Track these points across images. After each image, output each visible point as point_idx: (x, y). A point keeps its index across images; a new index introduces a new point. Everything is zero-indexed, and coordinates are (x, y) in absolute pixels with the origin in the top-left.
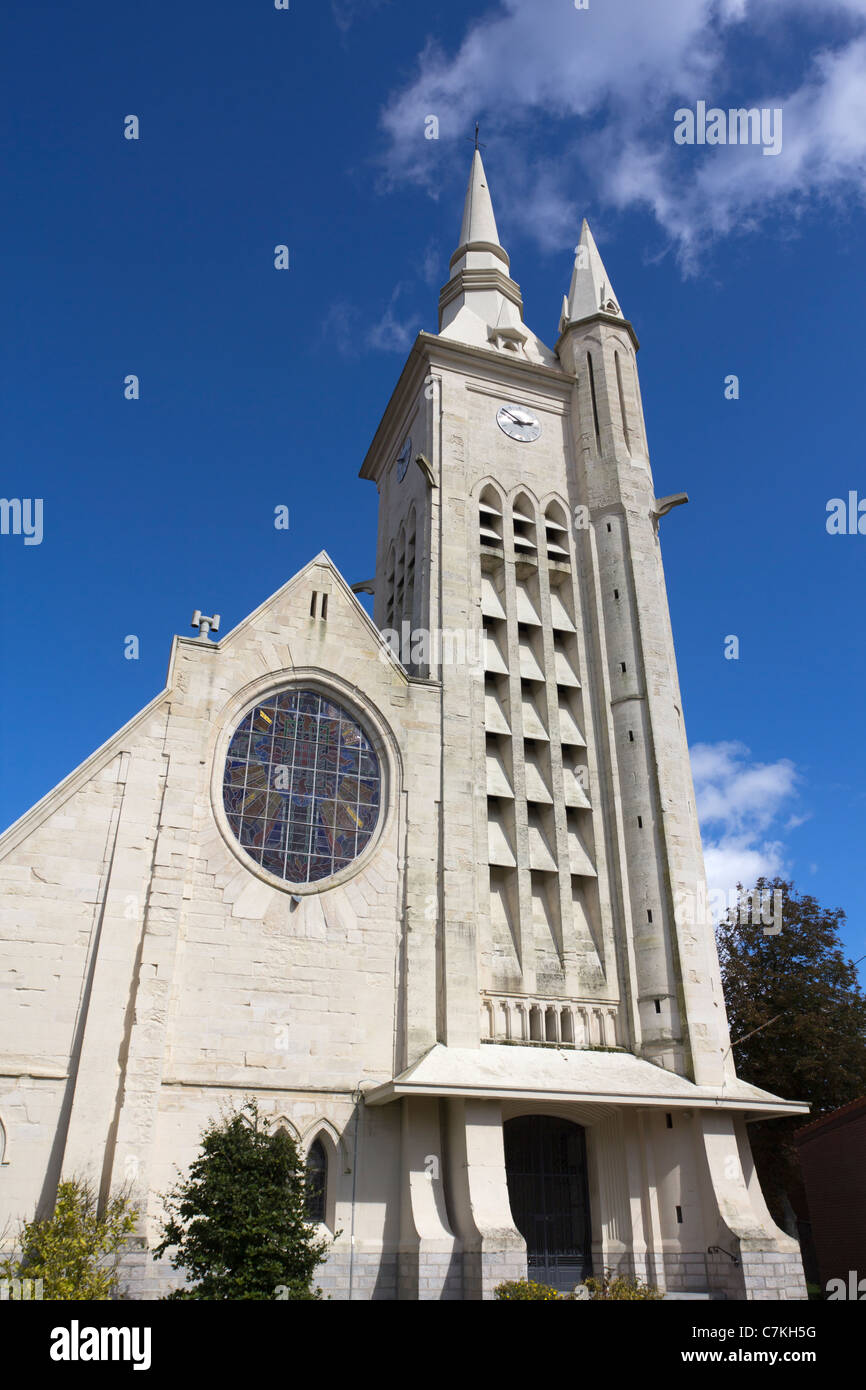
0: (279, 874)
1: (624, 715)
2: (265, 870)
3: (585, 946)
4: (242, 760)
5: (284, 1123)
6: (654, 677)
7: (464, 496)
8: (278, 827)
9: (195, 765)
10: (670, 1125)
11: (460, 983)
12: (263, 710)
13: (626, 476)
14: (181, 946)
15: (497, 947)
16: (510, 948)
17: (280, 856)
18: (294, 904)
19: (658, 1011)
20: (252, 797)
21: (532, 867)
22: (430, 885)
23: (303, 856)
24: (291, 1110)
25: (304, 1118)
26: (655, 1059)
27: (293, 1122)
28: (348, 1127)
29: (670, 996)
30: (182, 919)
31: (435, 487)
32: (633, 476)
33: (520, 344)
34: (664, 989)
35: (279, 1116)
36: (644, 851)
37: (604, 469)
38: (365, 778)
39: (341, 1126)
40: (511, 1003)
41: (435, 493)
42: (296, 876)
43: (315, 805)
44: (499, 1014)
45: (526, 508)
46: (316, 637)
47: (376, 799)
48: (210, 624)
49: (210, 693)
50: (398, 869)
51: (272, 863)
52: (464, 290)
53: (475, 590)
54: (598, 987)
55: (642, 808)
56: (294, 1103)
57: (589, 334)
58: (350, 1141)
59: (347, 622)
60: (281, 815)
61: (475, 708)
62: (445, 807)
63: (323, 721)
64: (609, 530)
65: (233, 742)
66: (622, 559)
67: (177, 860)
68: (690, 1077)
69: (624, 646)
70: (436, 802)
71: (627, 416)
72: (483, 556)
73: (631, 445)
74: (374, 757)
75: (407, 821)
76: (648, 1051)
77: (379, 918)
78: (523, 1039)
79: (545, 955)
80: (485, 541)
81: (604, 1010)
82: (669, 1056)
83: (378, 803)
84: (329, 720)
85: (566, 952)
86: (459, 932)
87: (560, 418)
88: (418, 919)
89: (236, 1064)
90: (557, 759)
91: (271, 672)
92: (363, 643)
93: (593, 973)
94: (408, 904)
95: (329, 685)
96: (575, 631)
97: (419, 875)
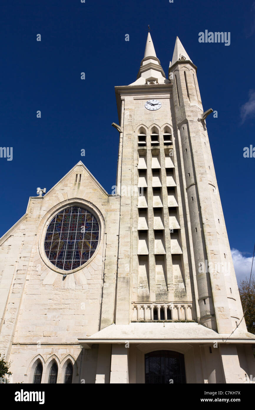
0: (61, 268)
1: (190, 191)
2: (56, 267)
3: (179, 282)
4: (51, 232)
5: (54, 357)
6: (200, 175)
7: (131, 132)
8: (62, 252)
9: (33, 236)
10: (211, 352)
11: (122, 300)
12: (59, 215)
13: (188, 110)
14: (24, 296)
15: (141, 285)
16: (146, 285)
17: (62, 262)
19: (205, 304)
20: (54, 244)
21: (155, 254)
22: (113, 265)
23: (70, 261)
24: (57, 352)
25: (62, 355)
26: (205, 324)
27: (58, 356)
28: (79, 357)
29: (209, 297)
30: (25, 287)
31: (121, 132)
32: (191, 109)
33: (156, 81)
34: (207, 294)
35: (53, 354)
36: (198, 241)
37: (181, 110)
38: (94, 232)
39: (76, 357)
40: (145, 306)
41: (121, 134)
42: (67, 268)
43: (76, 243)
44: (141, 311)
45: (157, 132)
46: (77, 188)
47: (97, 238)
48: (43, 191)
49: (40, 213)
50: (103, 261)
51: (59, 265)
53: (136, 162)
54: (183, 297)
55: (197, 225)
56: (59, 349)
57: (175, 69)
58: (79, 363)
59: (87, 181)
60: (64, 248)
61: (134, 201)
62: (119, 237)
63: (80, 215)
64: (184, 129)
65: (49, 227)
66: (188, 138)
67: (25, 268)
68: (216, 330)
69: (189, 167)
70: (117, 235)
71: (189, 90)
72: (139, 150)
73: (190, 99)
74: (97, 224)
75: (106, 244)
76: (201, 321)
77: (95, 279)
78: (151, 320)
79: (161, 286)
80: (140, 145)
81: (186, 305)
82: (209, 322)
84: (82, 214)
85: (169, 284)
86: (123, 281)
87: (169, 99)
88: (108, 278)
89: (40, 336)
90: (166, 213)
91: (61, 203)
92: (93, 187)
93: (181, 291)
94: (105, 273)
95: (81, 203)
96: (174, 167)
97: (109, 262)
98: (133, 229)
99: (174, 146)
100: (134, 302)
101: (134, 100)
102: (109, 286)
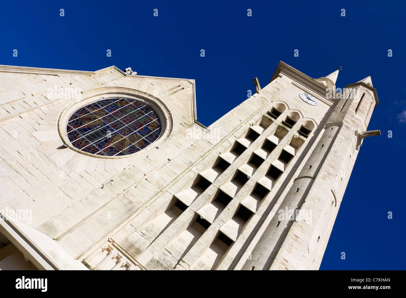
0: (71, 140)
1: (300, 183)
2: (66, 134)
4: (100, 106)
6: (326, 173)
7: (269, 100)
8: (90, 129)
12: (126, 101)
13: (350, 117)
15: (144, 232)
16: (151, 238)
17: (79, 136)
20: (91, 116)
21: (198, 212)
23: (88, 142)
32: (354, 119)
38: (146, 139)
41: (257, 94)
43: (114, 133)
46: (168, 93)
47: (143, 147)
49: (108, 82)
50: (124, 169)
51: (72, 136)
59: (185, 97)
60: (96, 127)
63: (147, 116)
64: (332, 130)
65: (103, 100)
67: (34, 105)
69: (315, 161)
70: (169, 159)
72: (264, 117)
77: (94, 177)
80: (269, 114)
84: (150, 118)
85: (183, 262)
86: (126, 204)
88: (111, 187)
90: (250, 185)
91: (139, 91)
92: (186, 104)
94: (113, 180)
95: (159, 106)
96: (294, 155)
97: (131, 174)
98: (194, 169)
99: (307, 141)
100: (114, 242)
101: (292, 84)
102: (103, 196)
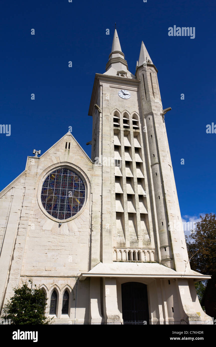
0: (56, 217)
1: (154, 168)
2: (52, 217)
3: (145, 233)
4: (46, 188)
5: (55, 286)
6: (162, 157)
7: (109, 114)
8: (56, 205)
9: (33, 190)
10: (169, 284)
11: (107, 245)
12: (52, 174)
13: (154, 105)
14: (28, 238)
15: (119, 235)
16: (122, 235)
17: (57, 213)
18: (60, 226)
19: (165, 250)
20: (49, 197)
21: (129, 212)
22: (99, 218)
23: (63, 212)
24: (58, 282)
25: (61, 285)
26: (165, 264)
27: (58, 286)
28: (74, 287)
29: (169, 246)
30: (28, 231)
31: (101, 113)
32: (156, 104)
33: (125, 75)
34: (167, 244)
35: (54, 284)
36: (161, 206)
37: (147, 103)
38: (81, 191)
39: (72, 287)
40: (123, 250)
41: (101, 114)
42: (61, 218)
43: (67, 198)
44: (119, 254)
45: (127, 116)
46: (67, 154)
47: (84, 196)
48: (38, 153)
49: (37, 171)
50: (90, 215)
51: (55, 215)
52: (111, 63)
53: (112, 139)
54: (148, 245)
55: (160, 194)
56: (59, 280)
57: (143, 69)
58: (75, 291)
59: (75, 149)
60: (57, 202)
61: (112, 170)
62: (103, 197)
63: (69, 176)
64: (149, 119)
65: (44, 183)
66: (153, 127)
67: (27, 215)
68: (175, 269)
69: (154, 150)
70: (100, 196)
71: (154, 89)
72: (114, 130)
73: (155, 96)
74: (83, 185)
75: (92, 201)
76: (163, 262)
77: (84, 228)
78: (126, 260)
79: (133, 236)
80: (115, 125)
81: (150, 251)
82: (169, 264)
83: (84, 197)
84: (71, 176)
85: (139, 235)
86: (107, 231)
87: (136, 92)
88: (95, 228)
89: (43, 270)
90: (136, 182)
91: (54, 164)
92: (80, 155)
93: (147, 241)
94: (92, 224)
95: (71, 166)
96: (141, 147)
97: (95, 216)
98: (112, 192)
99: (140, 131)
100: (115, 247)
101: (110, 87)
102: (96, 234)
